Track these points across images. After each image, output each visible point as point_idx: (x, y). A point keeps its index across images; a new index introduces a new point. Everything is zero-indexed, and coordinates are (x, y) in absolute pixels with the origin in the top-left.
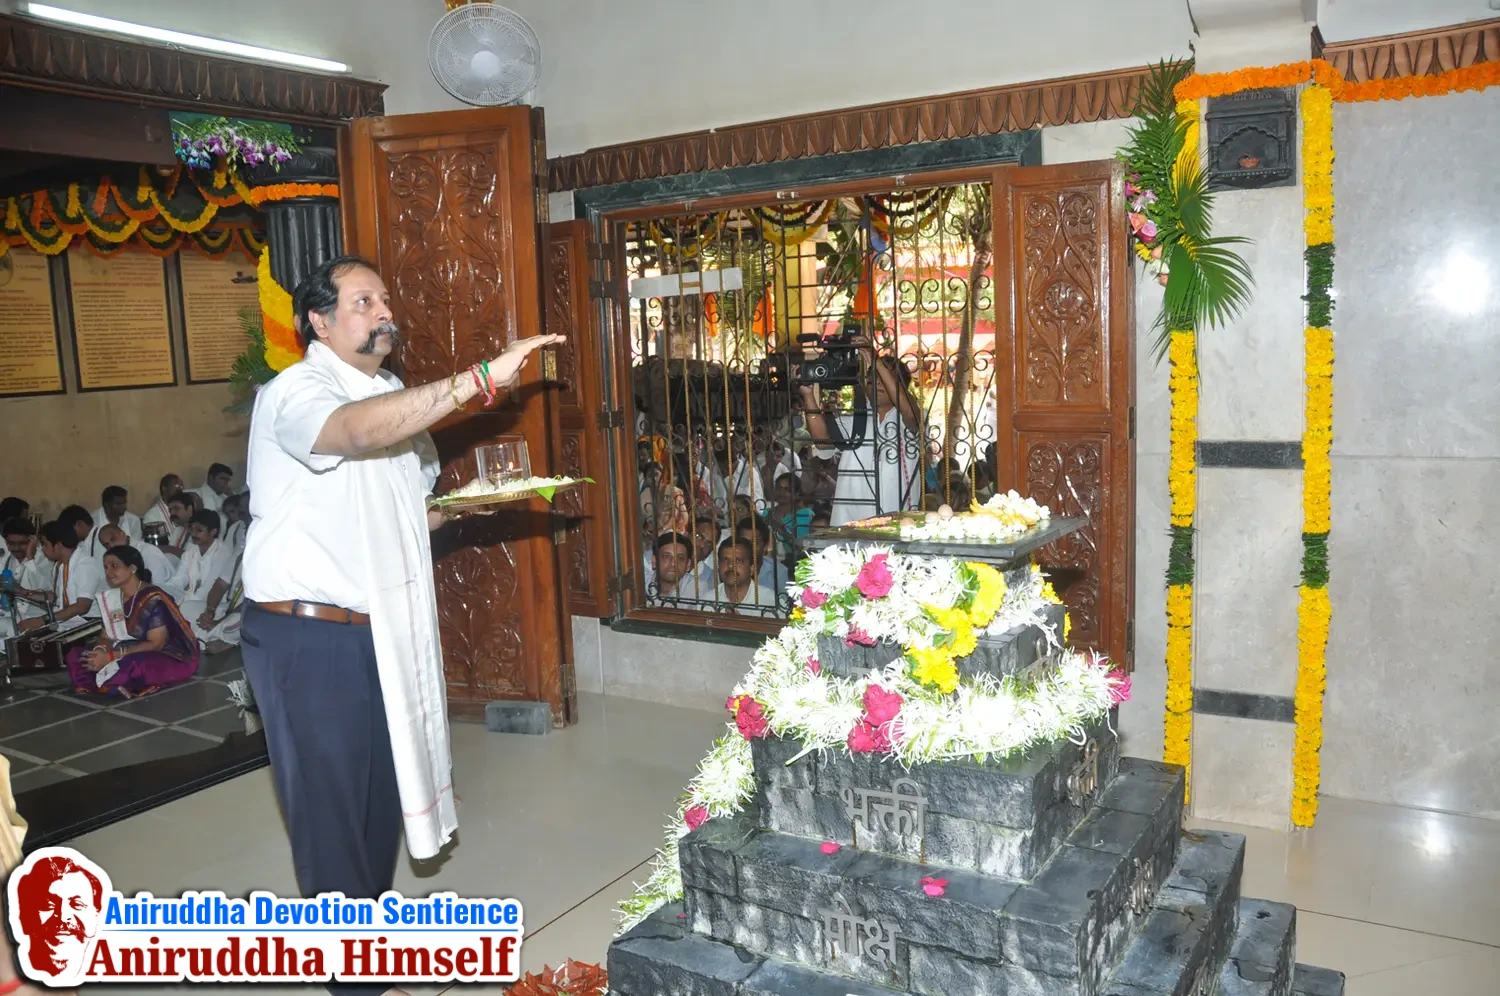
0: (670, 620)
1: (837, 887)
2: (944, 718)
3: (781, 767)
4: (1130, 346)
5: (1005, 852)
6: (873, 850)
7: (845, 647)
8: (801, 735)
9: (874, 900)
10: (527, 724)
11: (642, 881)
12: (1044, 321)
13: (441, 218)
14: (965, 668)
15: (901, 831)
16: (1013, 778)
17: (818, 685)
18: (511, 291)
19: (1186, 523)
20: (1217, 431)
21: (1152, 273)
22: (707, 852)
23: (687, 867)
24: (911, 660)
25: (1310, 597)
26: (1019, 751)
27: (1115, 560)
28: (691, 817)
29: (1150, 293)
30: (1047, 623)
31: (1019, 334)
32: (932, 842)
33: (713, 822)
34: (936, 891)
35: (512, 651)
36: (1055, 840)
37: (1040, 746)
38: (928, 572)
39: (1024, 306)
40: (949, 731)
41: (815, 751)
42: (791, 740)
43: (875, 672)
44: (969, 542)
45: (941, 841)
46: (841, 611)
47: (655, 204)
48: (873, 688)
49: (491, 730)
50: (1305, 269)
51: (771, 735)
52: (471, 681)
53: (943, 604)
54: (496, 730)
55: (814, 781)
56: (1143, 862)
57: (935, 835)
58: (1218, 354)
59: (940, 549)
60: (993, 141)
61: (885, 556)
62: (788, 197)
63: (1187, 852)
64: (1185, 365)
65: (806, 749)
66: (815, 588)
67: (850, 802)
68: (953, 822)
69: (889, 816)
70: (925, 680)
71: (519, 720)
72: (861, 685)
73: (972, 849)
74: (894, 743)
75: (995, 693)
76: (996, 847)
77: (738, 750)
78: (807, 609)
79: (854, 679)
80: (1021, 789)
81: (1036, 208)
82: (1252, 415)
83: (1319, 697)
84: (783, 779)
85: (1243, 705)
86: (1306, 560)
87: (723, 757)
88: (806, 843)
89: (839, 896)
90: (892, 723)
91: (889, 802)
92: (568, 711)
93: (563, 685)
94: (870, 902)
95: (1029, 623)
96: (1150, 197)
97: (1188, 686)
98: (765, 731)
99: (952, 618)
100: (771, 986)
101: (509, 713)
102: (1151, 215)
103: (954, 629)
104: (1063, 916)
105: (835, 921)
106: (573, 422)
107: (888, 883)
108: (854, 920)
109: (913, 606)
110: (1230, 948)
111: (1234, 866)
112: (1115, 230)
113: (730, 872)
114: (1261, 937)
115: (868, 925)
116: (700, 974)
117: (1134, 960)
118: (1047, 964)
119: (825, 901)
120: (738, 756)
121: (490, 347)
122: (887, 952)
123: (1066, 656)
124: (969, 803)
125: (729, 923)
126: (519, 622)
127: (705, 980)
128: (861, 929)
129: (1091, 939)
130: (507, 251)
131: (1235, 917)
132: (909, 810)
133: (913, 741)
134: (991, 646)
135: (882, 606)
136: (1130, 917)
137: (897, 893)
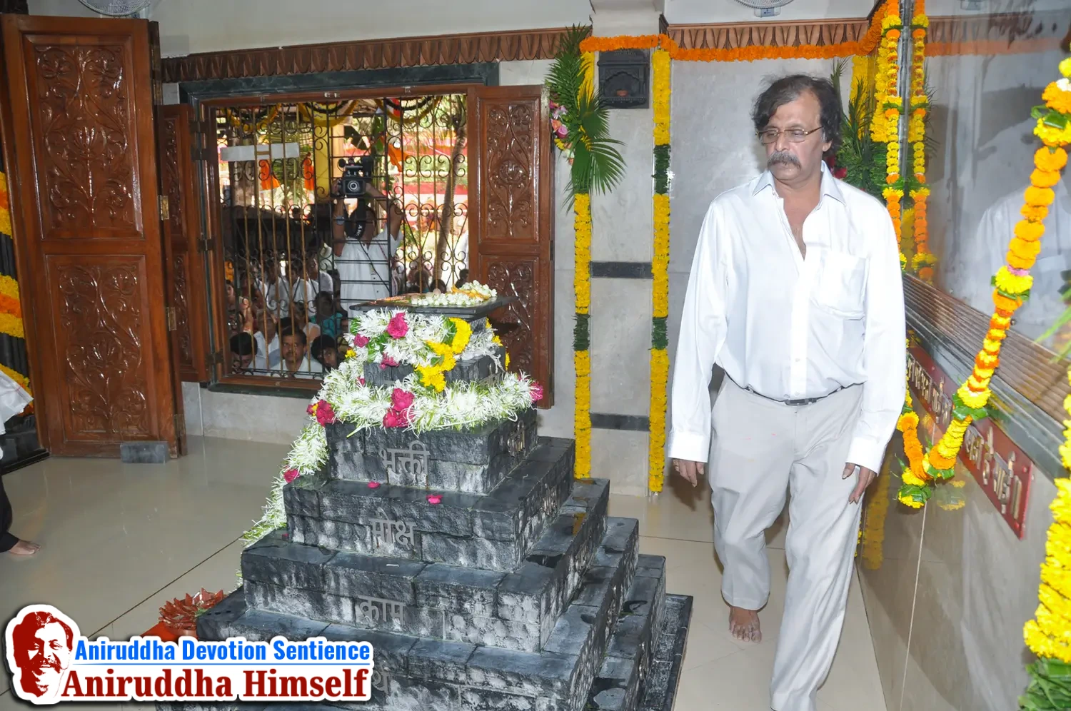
0: (250, 383)
1: (379, 504)
2: (437, 405)
3: (344, 440)
4: (552, 203)
5: (473, 479)
6: (399, 485)
7: (380, 370)
8: (355, 420)
9: (400, 509)
10: (151, 456)
11: (257, 520)
12: (499, 186)
13: (80, 97)
14: (449, 378)
15: (415, 471)
16: (478, 436)
17: (365, 392)
18: (135, 152)
19: (584, 312)
20: (603, 254)
21: (565, 157)
22: (300, 491)
23: (289, 503)
24: (419, 375)
25: (657, 355)
26: (480, 425)
27: (541, 336)
28: (288, 476)
29: (564, 169)
30: (496, 355)
31: (483, 193)
32: (433, 477)
33: (302, 477)
34: (435, 501)
35: (138, 407)
36: (501, 474)
37: (493, 421)
38: (427, 322)
39: (486, 175)
40: (441, 412)
41: (364, 429)
42: (349, 424)
43: (398, 381)
44: (450, 306)
45: (437, 476)
46: (378, 348)
47: (239, 96)
48: (398, 390)
49: (124, 462)
50: (654, 159)
51: (337, 422)
52: (107, 429)
53: (436, 341)
54: (128, 462)
55: (363, 447)
56: (550, 488)
57: (435, 474)
58: (603, 208)
59: (434, 311)
60: (468, 68)
61: (403, 314)
62: (332, 96)
63: (577, 489)
64: (584, 215)
65: (359, 429)
66: (362, 334)
67: (385, 457)
68: (444, 464)
69: (407, 464)
70: (427, 384)
71: (145, 453)
72: (390, 389)
73: (455, 479)
74: (409, 420)
75: (466, 391)
76: (468, 477)
77: (317, 433)
78: (358, 347)
79: (385, 387)
80: (481, 442)
81: (495, 113)
82: (622, 245)
83: (663, 414)
84: (344, 448)
85: (616, 422)
86: (655, 334)
87: (308, 438)
88: (359, 484)
89: (381, 510)
90: (409, 410)
91: (407, 455)
92: (180, 445)
93: (176, 428)
94: (398, 511)
95: (485, 354)
96: (564, 111)
97: (588, 412)
98: (334, 419)
99: (442, 349)
100: (343, 564)
101: (138, 449)
102: (564, 122)
103: (443, 355)
104: (505, 509)
105: (378, 525)
106: (180, 247)
107: (408, 500)
108: (390, 522)
109: (420, 342)
110: (601, 540)
111: (603, 494)
112: (543, 130)
113: (315, 502)
114: (618, 535)
115: (397, 524)
116: (299, 562)
117: (546, 539)
118: (497, 535)
119: (372, 513)
120: (317, 436)
121: (120, 192)
122: (409, 539)
123: (507, 375)
124: (454, 452)
125: (315, 534)
126: (143, 386)
127: (301, 564)
128: (393, 527)
129: (521, 522)
130: (132, 124)
131: (604, 526)
132: (419, 459)
133: (421, 418)
134: (464, 365)
135: (402, 343)
136: (544, 516)
137: (414, 504)
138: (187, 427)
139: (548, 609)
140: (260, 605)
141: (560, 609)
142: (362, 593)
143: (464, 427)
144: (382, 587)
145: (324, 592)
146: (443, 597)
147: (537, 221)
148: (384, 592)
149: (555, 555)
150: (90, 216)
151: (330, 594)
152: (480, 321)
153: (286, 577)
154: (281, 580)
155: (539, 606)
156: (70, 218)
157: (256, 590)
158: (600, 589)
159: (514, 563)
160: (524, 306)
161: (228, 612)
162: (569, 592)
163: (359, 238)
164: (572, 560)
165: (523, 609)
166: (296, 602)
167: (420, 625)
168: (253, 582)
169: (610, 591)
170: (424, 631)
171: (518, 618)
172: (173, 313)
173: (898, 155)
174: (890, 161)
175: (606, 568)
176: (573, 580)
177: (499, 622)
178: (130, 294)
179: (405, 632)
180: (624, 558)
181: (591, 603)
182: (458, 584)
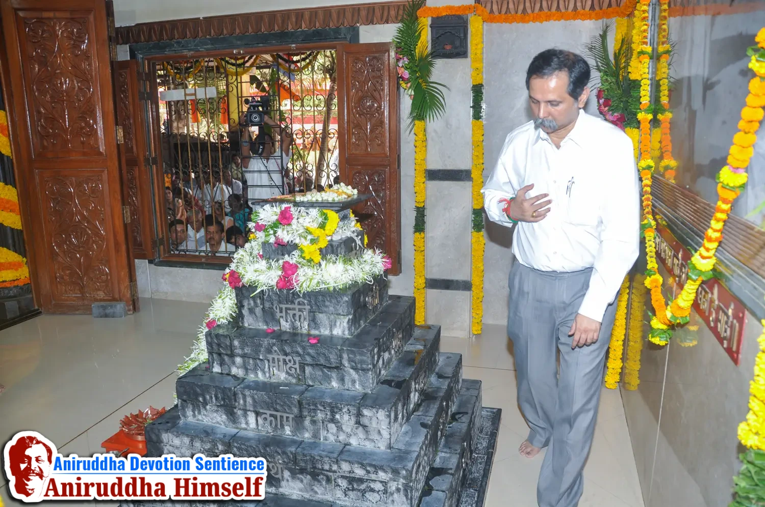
0: (183, 260)
1: (274, 344)
2: (315, 273)
3: (248, 299)
4: (398, 127)
5: (342, 326)
6: (288, 330)
7: (274, 248)
8: (256, 284)
9: (289, 348)
10: (114, 313)
11: (187, 357)
12: (360, 115)
13: (58, 56)
14: (324, 253)
15: (300, 321)
16: (344, 294)
17: (263, 264)
18: (98, 95)
19: (422, 205)
20: (435, 165)
21: (407, 94)
22: (217, 336)
23: (209, 344)
24: (302, 251)
25: (476, 236)
26: (346, 286)
27: (392, 223)
28: (209, 325)
29: (406, 102)
30: (357, 236)
31: (348, 121)
32: (312, 325)
33: (218, 326)
34: (314, 341)
35: (104, 277)
36: (362, 322)
37: (355, 284)
38: (307, 213)
39: (351, 107)
40: (317, 278)
41: (262, 291)
42: (252, 287)
43: (286, 256)
44: (323, 201)
45: (315, 324)
46: (272, 232)
47: (172, 54)
48: (286, 262)
49: (95, 317)
50: (471, 95)
51: (243, 286)
52: (82, 293)
53: (313, 226)
54: (97, 317)
55: (263, 304)
56: (398, 331)
57: (314, 322)
58: (435, 131)
59: (312, 205)
60: (337, 31)
61: (290, 207)
62: (239, 53)
63: (417, 332)
64: (421, 136)
65: (259, 290)
66: (261, 223)
67: (278, 311)
68: (321, 315)
69: (294, 315)
70: (308, 258)
71: (109, 311)
72: (281, 262)
73: (328, 325)
74: (295, 284)
75: (335, 262)
76: (338, 324)
77: (229, 294)
78: (258, 232)
79: (277, 261)
80: (347, 299)
81: (356, 63)
82: (449, 157)
84: (249, 304)
85: (446, 284)
86: (474, 221)
87: (223, 297)
88: (260, 330)
89: (275, 348)
90: (294, 276)
91: (294, 309)
92: (134, 304)
93: (131, 292)
94: (288, 350)
95: (349, 236)
96: (406, 61)
97: (423, 277)
98: (241, 284)
99: (318, 232)
100: (248, 387)
101: (104, 308)
102: (406, 68)
103: (318, 237)
104: (365, 347)
105: (273, 359)
106: (132, 163)
107: (295, 341)
108: (282, 357)
109: (302, 228)
110: (435, 369)
111: (436, 336)
112: (391, 75)
113: (228, 344)
114: (446, 365)
115: (287, 358)
116: (216, 386)
117: (395, 369)
118: (359, 366)
119: (269, 351)
120: (229, 296)
121: (88, 124)
122: (296, 369)
123: (365, 251)
124: (326, 307)
125: (228, 366)
126: (108, 263)
127: (220, 388)
128: (284, 361)
129: (376, 356)
130: (95, 74)
131: (437, 358)
132: (302, 312)
133: (303, 282)
134: (334, 244)
135: (289, 228)
136: (393, 352)
137: (299, 344)
138: (139, 292)
139: (396, 418)
140: (190, 417)
141: (405, 419)
142: (262, 408)
143: (334, 288)
144: (277, 404)
145: (235, 408)
146: (321, 410)
147: (388, 140)
148: (278, 407)
149: (400, 379)
150: (66, 141)
151: (240, 409)
152: (345, 212)
153: (208, 397)
154: (205, 399)
155: (389, 416)
156: (53, 143)
157: (187, 407)
158: (434, 404)
159: (371, 385)
160: (379, 202)
161: (168, 422)
162: (412, 406)
163: (260, 155)
164: (413, 383)
165: (378, 419)
166: (215, 415)
167: (305, 430)
168: (185, 401)
169: (441, 406)
170: (307, 435)
171: (374, 425)
172: (127, 209)
173: (649, 89)
174: (642, 93)
175: (438, 389)
176: (414, 397)
177: (361, 428)
178: (97, 197)
179: (294, 436)
180: (451, 382)
181: (426, 414)
182: (331, 401)
